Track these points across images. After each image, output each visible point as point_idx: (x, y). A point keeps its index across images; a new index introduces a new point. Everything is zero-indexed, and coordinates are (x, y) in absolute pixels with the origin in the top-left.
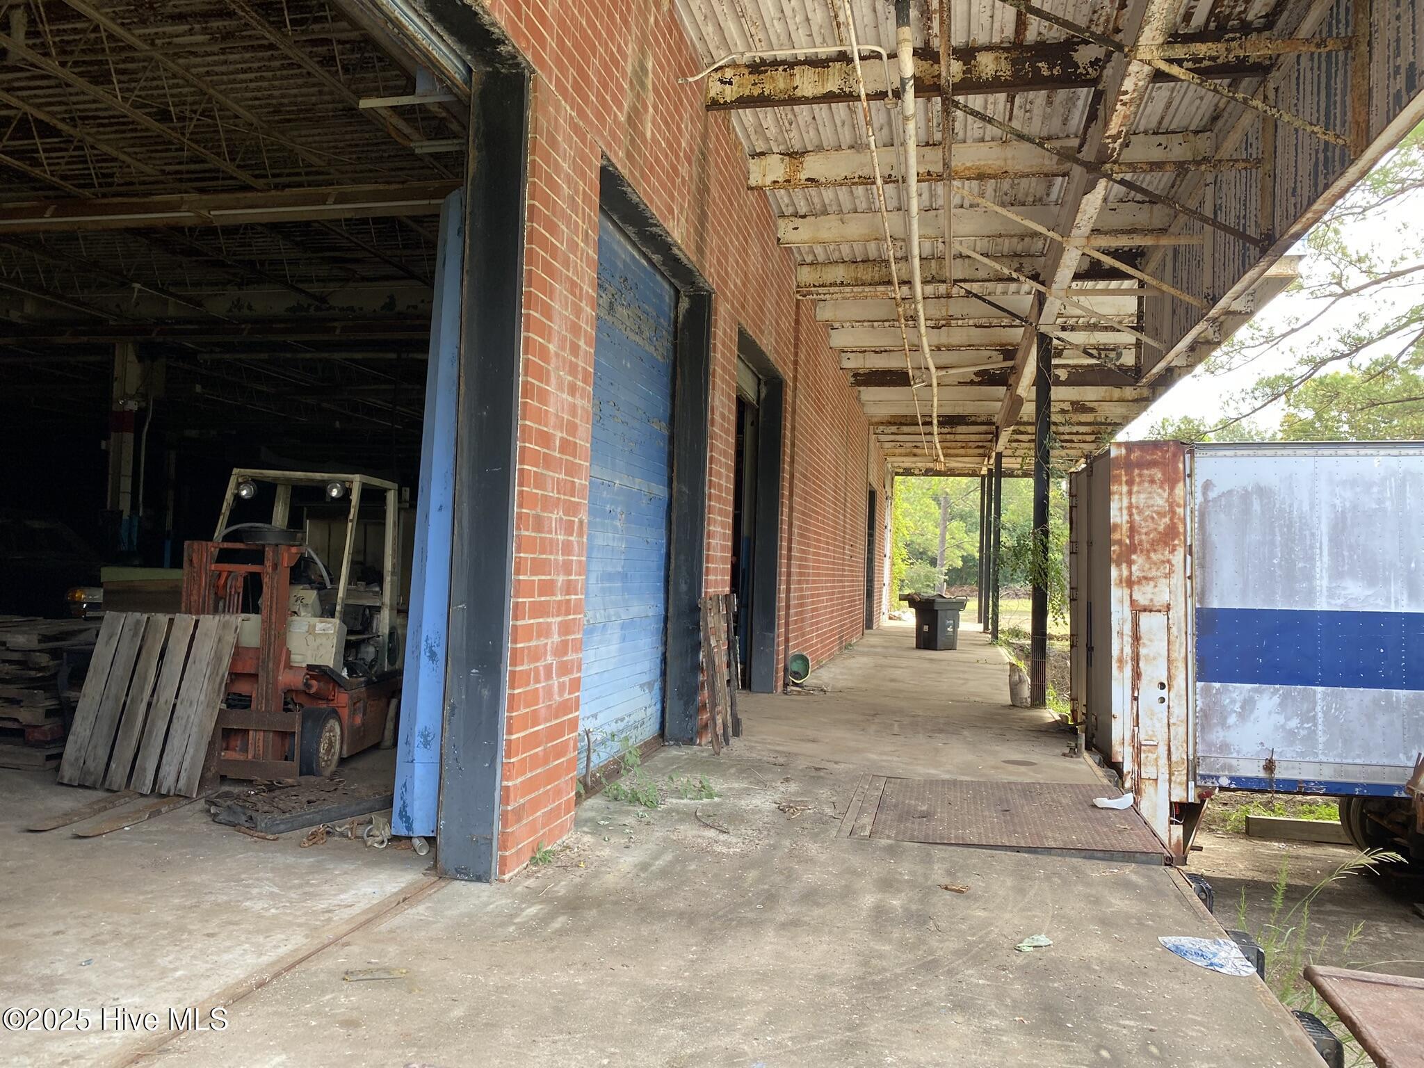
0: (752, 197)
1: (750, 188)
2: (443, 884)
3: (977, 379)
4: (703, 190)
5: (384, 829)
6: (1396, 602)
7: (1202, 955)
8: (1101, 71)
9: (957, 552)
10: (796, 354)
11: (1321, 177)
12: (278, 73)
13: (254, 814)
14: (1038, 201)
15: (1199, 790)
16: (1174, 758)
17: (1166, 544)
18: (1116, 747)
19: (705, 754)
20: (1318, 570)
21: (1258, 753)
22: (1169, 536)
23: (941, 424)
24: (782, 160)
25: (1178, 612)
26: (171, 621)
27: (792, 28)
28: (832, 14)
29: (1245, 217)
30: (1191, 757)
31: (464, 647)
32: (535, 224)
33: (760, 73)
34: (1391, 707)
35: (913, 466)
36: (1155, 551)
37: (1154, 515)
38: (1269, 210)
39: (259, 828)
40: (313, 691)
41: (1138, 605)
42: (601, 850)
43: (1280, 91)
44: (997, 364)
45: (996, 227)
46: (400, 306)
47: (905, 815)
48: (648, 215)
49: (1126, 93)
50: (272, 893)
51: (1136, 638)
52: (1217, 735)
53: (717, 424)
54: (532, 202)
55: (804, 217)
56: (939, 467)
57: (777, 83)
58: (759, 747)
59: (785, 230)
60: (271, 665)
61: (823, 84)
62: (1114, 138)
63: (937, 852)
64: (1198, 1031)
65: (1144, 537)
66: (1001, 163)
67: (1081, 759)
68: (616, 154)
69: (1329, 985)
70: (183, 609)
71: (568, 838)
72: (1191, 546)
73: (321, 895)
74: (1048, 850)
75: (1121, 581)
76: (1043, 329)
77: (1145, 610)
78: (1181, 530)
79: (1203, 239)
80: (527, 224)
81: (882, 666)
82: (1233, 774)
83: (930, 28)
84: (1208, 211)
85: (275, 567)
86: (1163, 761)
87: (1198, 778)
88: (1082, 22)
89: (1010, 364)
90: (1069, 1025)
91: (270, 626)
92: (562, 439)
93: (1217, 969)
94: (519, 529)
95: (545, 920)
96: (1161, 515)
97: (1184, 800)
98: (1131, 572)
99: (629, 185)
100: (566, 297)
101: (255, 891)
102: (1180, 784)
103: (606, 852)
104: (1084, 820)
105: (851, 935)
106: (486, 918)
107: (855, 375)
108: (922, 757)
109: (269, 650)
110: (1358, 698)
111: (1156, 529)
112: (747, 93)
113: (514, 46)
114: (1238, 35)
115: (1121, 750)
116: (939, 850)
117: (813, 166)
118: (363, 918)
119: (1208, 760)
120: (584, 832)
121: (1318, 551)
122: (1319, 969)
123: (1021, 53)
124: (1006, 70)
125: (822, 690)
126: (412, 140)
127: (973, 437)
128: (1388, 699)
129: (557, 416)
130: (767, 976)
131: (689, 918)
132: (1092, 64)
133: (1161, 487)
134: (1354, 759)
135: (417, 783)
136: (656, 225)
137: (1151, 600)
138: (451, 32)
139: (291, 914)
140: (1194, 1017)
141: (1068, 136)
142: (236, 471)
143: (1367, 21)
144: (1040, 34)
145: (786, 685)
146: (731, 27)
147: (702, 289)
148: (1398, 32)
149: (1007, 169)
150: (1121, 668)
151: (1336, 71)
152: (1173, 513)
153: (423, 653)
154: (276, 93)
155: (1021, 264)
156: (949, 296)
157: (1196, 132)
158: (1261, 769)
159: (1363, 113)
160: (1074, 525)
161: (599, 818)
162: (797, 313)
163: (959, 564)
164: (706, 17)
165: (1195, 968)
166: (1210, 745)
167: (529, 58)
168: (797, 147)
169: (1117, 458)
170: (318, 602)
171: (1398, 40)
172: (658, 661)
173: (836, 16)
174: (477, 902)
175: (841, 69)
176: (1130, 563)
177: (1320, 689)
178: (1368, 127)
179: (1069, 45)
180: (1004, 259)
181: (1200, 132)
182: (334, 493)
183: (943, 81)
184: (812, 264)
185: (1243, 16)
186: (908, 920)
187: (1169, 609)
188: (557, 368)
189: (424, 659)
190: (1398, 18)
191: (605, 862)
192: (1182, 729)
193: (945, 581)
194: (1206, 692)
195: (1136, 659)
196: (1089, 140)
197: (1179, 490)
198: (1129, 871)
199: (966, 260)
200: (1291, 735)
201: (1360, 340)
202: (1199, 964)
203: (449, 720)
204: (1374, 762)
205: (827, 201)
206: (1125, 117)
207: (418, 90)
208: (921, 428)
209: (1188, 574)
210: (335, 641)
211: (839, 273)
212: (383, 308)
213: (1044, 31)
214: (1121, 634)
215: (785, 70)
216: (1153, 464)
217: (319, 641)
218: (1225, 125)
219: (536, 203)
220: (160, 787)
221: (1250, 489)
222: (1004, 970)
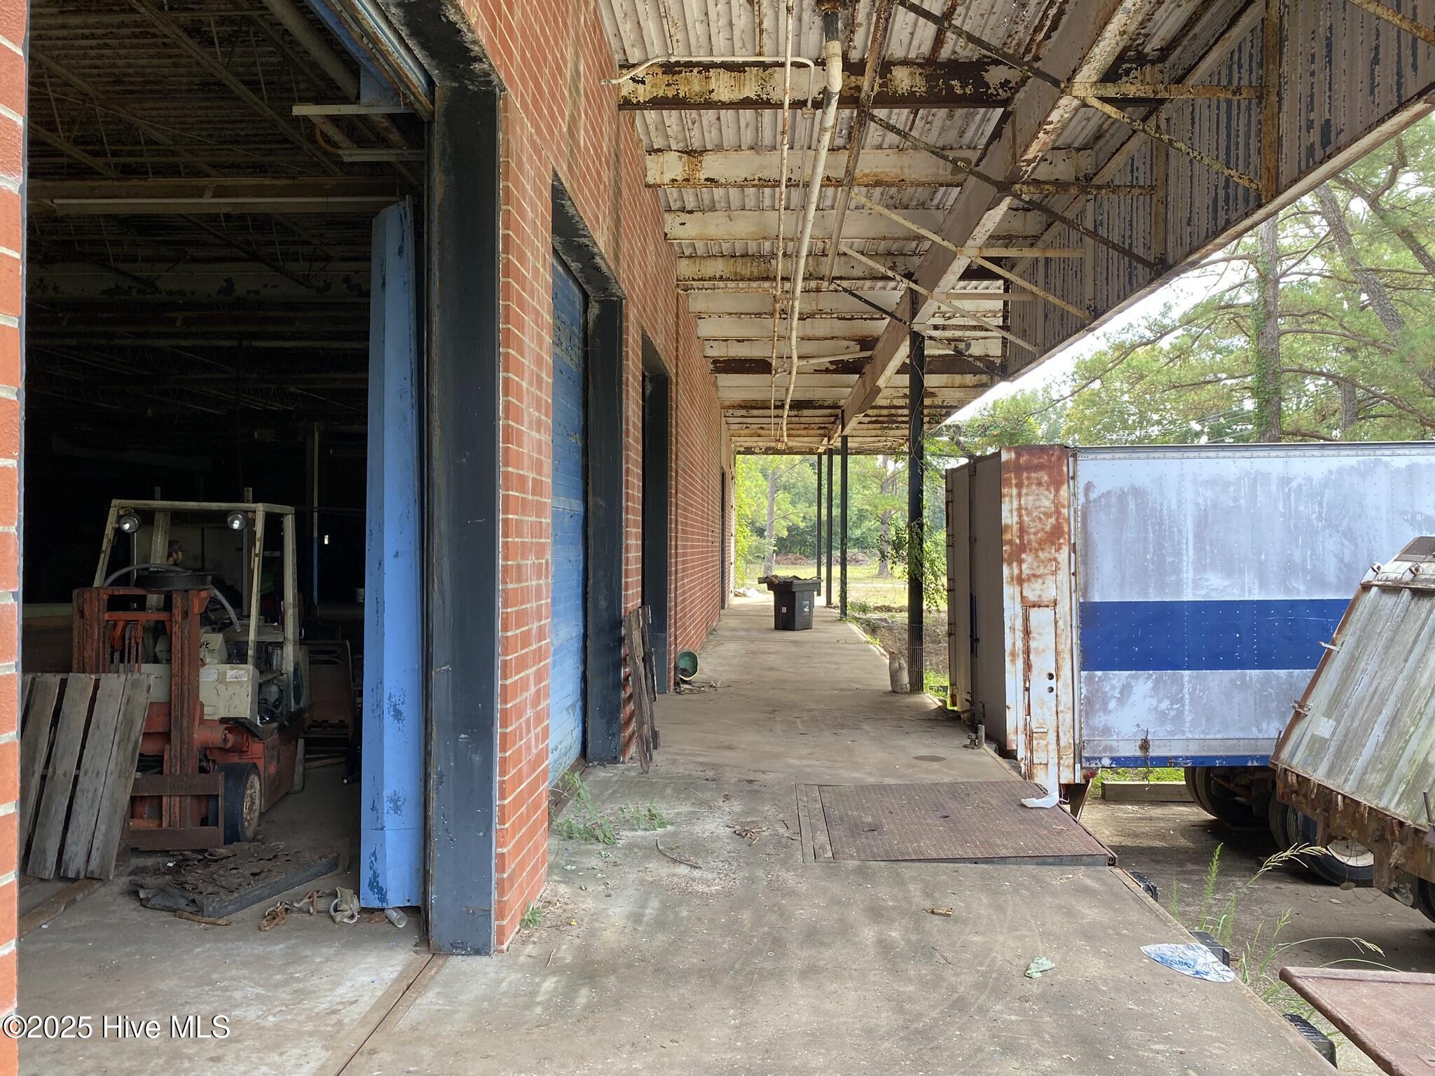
0: (647, 193)
1: (648, 186)
2: (440, 962)
3: (832, 367)
4: (618, 193)
5: (352, 902)
6: (1250, 592)
7: (1186, 964)
8: (1013, 94)
9: (782, 522)
10: (677, 350)
11: (1221, 214)
12: (127, 41)
13: (197, 897)
14: (922, 205)
15: (1085, 771)
16: (1062, 744)
17: (1053, 543)
18: (1011, 736)
19: (633, 774)
20: (1185, 564)
21: (1135, 735)
22: (1055, 536)
23: (791, 407)
24: (681, 158)
25: (1064, 607)
26: (64, 683)
27: (714, 30)
28: (757, 21)
29: (1131, 237)
30: (1077, 742)
31: (451, 711)
32: (510, 256)
33: (674, 73)
34: (1245, 686)
35: (755, 444)
36: (1042, 549)
37: (1042, 516)
38: (1162, 235)
39: (205, 913)
40: (229, 745)
41: (1029, 601)
42: (583, 902)
43: (1172, 122)
44: (853, 353)
45: (880, 229)
46: (240, 290)
47: (856, 830)
48: (581, 226)
49: (1051, 123)
50: (258, 995)
51: (1027, 632)
52: (1100, 720)
53: (631, 435)
54: (507, 232)
55: (691, 212)
56: (780, 446)
57: (691, 85)
58: (681, 759)
59: (672, 224)
60: (185, 724)
61: (740, 89)
62: (1029, 162)
63: (907, 870)
64: (1219, 1048)
65: (1032, 537)
66: (897, 171)
67: (982, 750)
68: (562, 168)
69: (1309, 987)
70: (75, 666)
71: (545, 891)
72: (1074, 544)
73: (313, 992)
74: (1003, 860)
75: (1012, 579)
76: (916, 328)
77: (1034, 606)
78: (1066, 529)
79: (1085, 253)
80: (502, 255)
81: (754, 653)
82: (1114, 755)
83: (851, 40)
84: (1089, 225)
85: (185, 614)
86: (1053, 746)
87: (1083, 760)
88: (996, 43)
89: (867, 354)
90: (1111, 1057)
91: (182, 680)
92: (534, 479)
93: (1205, 977)
94: (505, 582)
95: (569, 994)
96: (1048, 515)
97: (1072, 782)
98: (1021, 571)
99: (570, 199)
100: (533, 329)
101: (238, 995)
102: (1068, 766)
103: (589, 904)
104: (1021, 822)
105: (872, 979)
106: (505, 1000)
107: (715, 362)
108: (840, 759)
109: (182, 707)
110: (1218, 679)
111: (1043, 529)
112: (661, 94)
113: (490, 65)
114: (1134, 66)
115: (1015, 738)
116: (905, 868)
117: (712, 166)
118: (376, 1018)
119: (1092, 744)
120: (556, 881)
121: (1185, 547)
122: (1293, 970)
123: (935, 70)
124: (921, 87)
125: (711, 686)
126: (339, 148)
127: (817, 420)
128: (1243, 678)
129: (529, 456)
130: (817, 1037)
131: (710, 975)
132: (1003, 85)
133: (1048, 489)
134: (1215, 734)
135: (389, 851)
136: (585, 236)
137: (1040, 596)
138: (424, 46)
139: (293, 1020)
140: (1209, 1033)
141: (961, 147)
142: (115, 502)
143: (1276, 72)
144: (954, 52)
145: (677, 684)
146: (651, 28)
147: (613, 295)
148: (1312, 88)
149: (904, 177)
150: (1013, 661)
151: (1238, 114)
152: (1058, 513)
153: (386, 711)
154: (120, 62)
155: (894, 263)
156: (818, 290)
157: (1078, 150)
158: (1137, 748)
159: (1273, 160)
160: (950, 520)
161: (563, 862)
162: (677, 308)
163: (785, 534)
164: (626, 15)
165: (1186, 979)
166: (1093, 729)
167: (502, 76)
168: (697, 144)
169: (1007, 462)
170: (224, 646)
171: (1312, 96)
172: (579, 680)
173: (761, 23)
174: (486, 981)
175: (757, 75)
176: (1020, 562)
177: (1187, 673)
178: (1278, 173)
179: (980, 65)
180: (878, 258)
181: (1082, 149)
182: (236, 525)
183: (863, 95)
184: (690, 257)
185: (1140, 48)
186: (916, 953)
187: (1056, 604)
188: (528, 407)
189: (388, 719)
190: (1312, 74)
191: (595, 917)
192: (1069, 716)
193: (774, 551)
194: (1090, 680)
195: (1027, 652)
196: (988, 155)
197: (1064, 491)
198: (1081, 875)
199: (842, 258)
200: (1162, 716)
201: (1165, 327)
202: (1186, 973)
203: (438, 789)
204: (1231, 736)
205: (716, 198)
206: (1044, 144)
207: (363, 100)
208: (773, 412)
209: (1072, 571)
210: (250, 689)
211: (717, 267)
212: (219, 292)
213: (958, 49)
214: (1013, 629)
215: (700, 72)
216: (1040, 467)
217: (231, 690)
218: (1105, 145)
219: (511, 233)
220: (66, 870)
221: (1126, 490)
222: (1027, 1001)
